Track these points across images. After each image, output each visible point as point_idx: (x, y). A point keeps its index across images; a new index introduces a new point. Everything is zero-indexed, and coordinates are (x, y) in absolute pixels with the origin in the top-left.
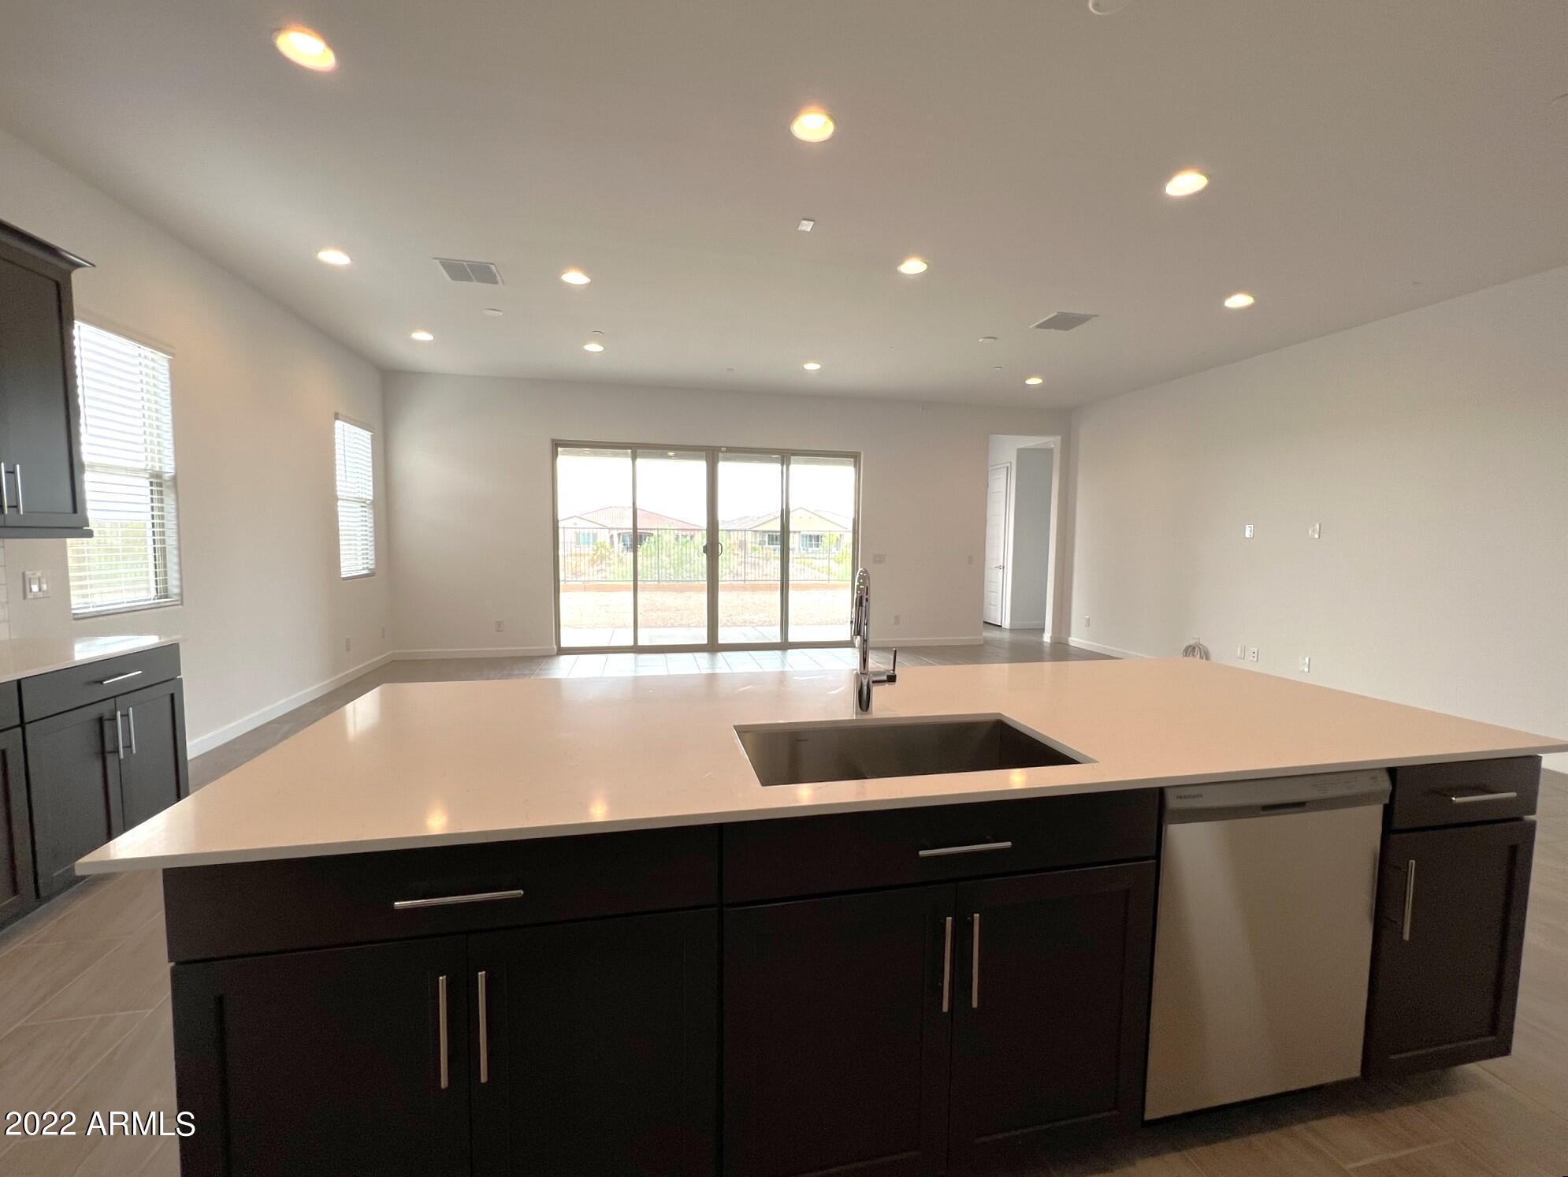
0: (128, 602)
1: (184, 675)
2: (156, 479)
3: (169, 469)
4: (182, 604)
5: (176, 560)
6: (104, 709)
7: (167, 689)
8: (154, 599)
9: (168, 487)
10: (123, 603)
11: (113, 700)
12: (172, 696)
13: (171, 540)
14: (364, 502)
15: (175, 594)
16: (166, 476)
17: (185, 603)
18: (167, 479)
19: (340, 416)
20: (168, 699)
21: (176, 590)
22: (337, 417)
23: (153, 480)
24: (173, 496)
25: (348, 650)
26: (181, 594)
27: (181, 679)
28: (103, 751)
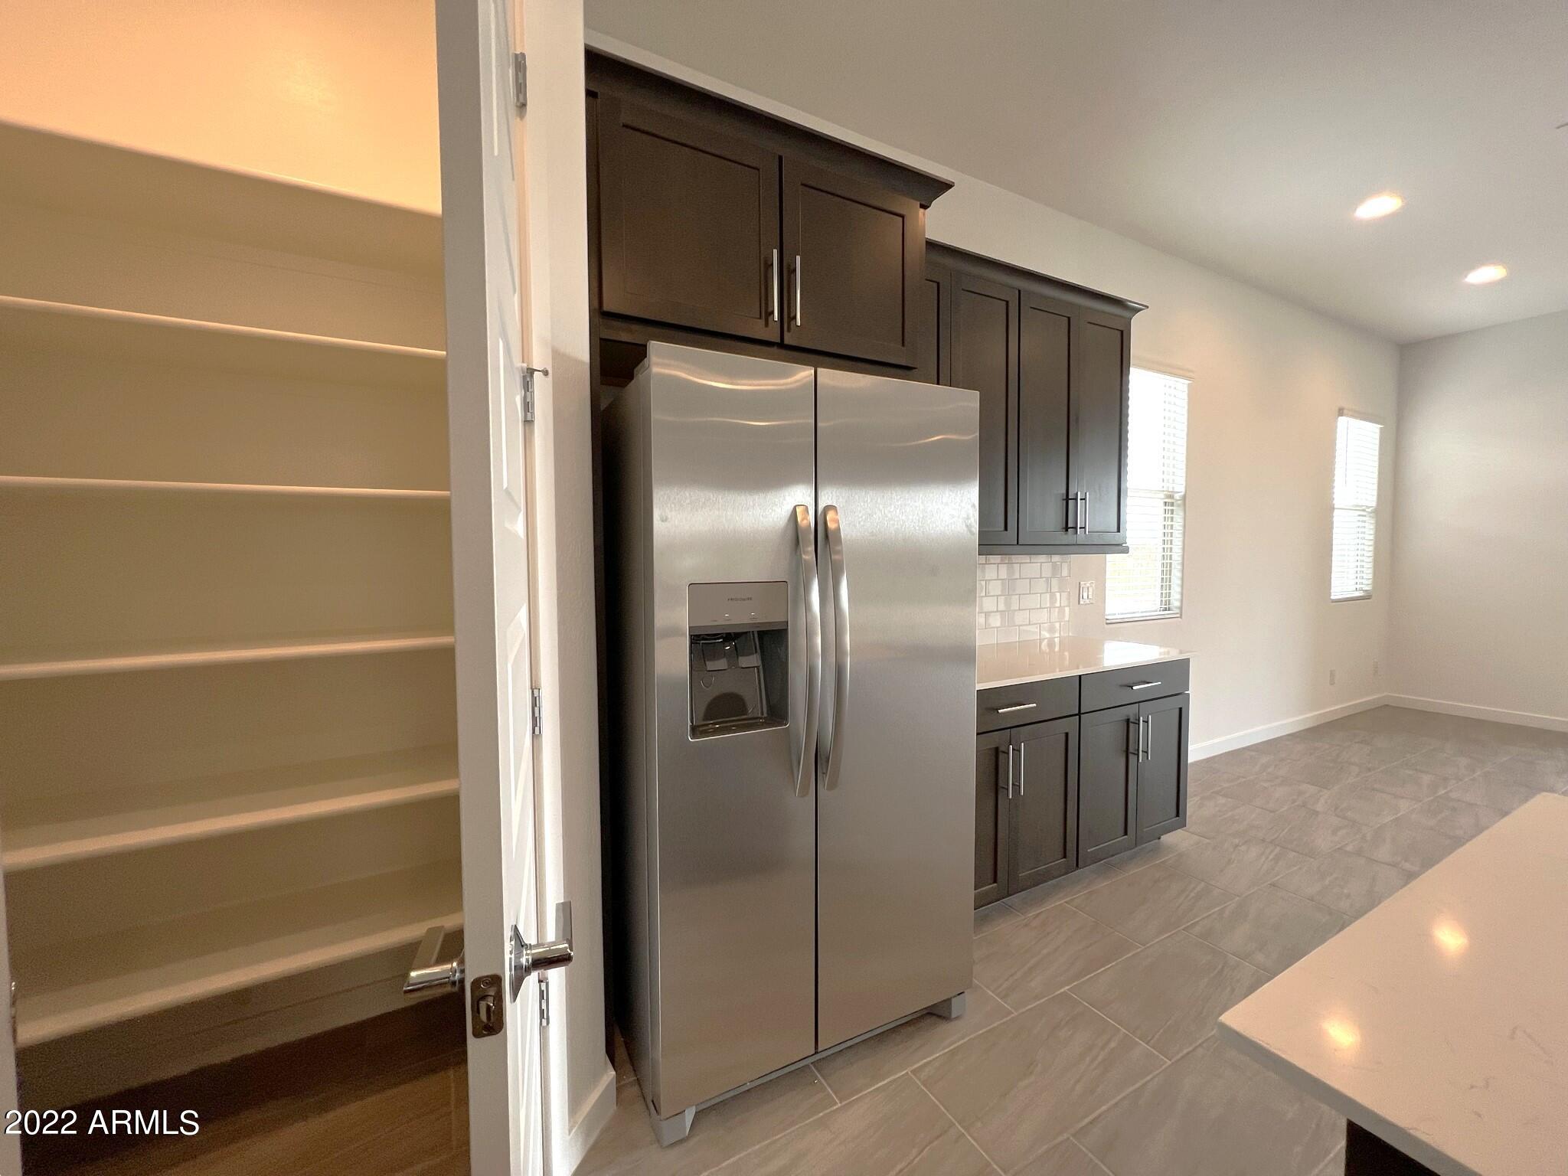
0: (1142, 612)
1: (1191, 691)
2: (1169, 502)
3: (1180, 487)
4: (1181, 617)
5: (1179, 575)
6: (1131, 711)
7: (1174, 703)
8: (1160, 611)
9: (1179, 506)
10: (1138, 612)
11: (1137, 704)
12: (1181, 709)
13: (1177, 556)
14: (1364, 510)
15: (1176, 608)
16: (1177, 496)
17: (1183, 616)
18: (1178, 498)
19: (1345, 411)
20: (1177, 711)
21: (1177, 604)
22: (1341, 412)
23: (1166, 500)
24: (1182, 513)
25: (1332, 683)
26: (1181, 608)
27: (1189, 694)
28: (1128, 750)
